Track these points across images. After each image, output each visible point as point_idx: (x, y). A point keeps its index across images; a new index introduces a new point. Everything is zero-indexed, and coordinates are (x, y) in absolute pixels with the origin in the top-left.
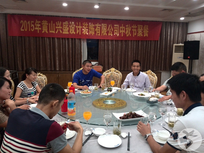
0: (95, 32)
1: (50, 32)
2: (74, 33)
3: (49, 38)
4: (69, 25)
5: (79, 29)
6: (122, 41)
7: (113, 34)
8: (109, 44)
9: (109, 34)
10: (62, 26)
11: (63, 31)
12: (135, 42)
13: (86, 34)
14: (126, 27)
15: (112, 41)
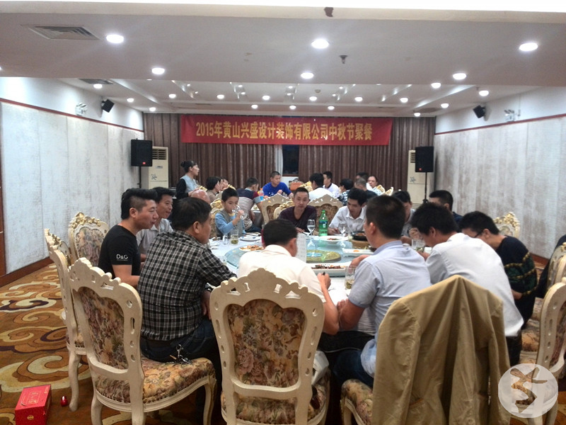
0: (294, 135)
1: (234, 136)
2: (266, 137)
3: (232, 145)
4: (259, 126)
5: (271, 131)
6: (332, 147)
7: (319, 136)
8: (314, 152)
9: (314, 138)
10: (249, 128)
11: (250, 134)
12: (352, 148)
13: (281, 138)
14: (338, 127)
15: (318, 146)
